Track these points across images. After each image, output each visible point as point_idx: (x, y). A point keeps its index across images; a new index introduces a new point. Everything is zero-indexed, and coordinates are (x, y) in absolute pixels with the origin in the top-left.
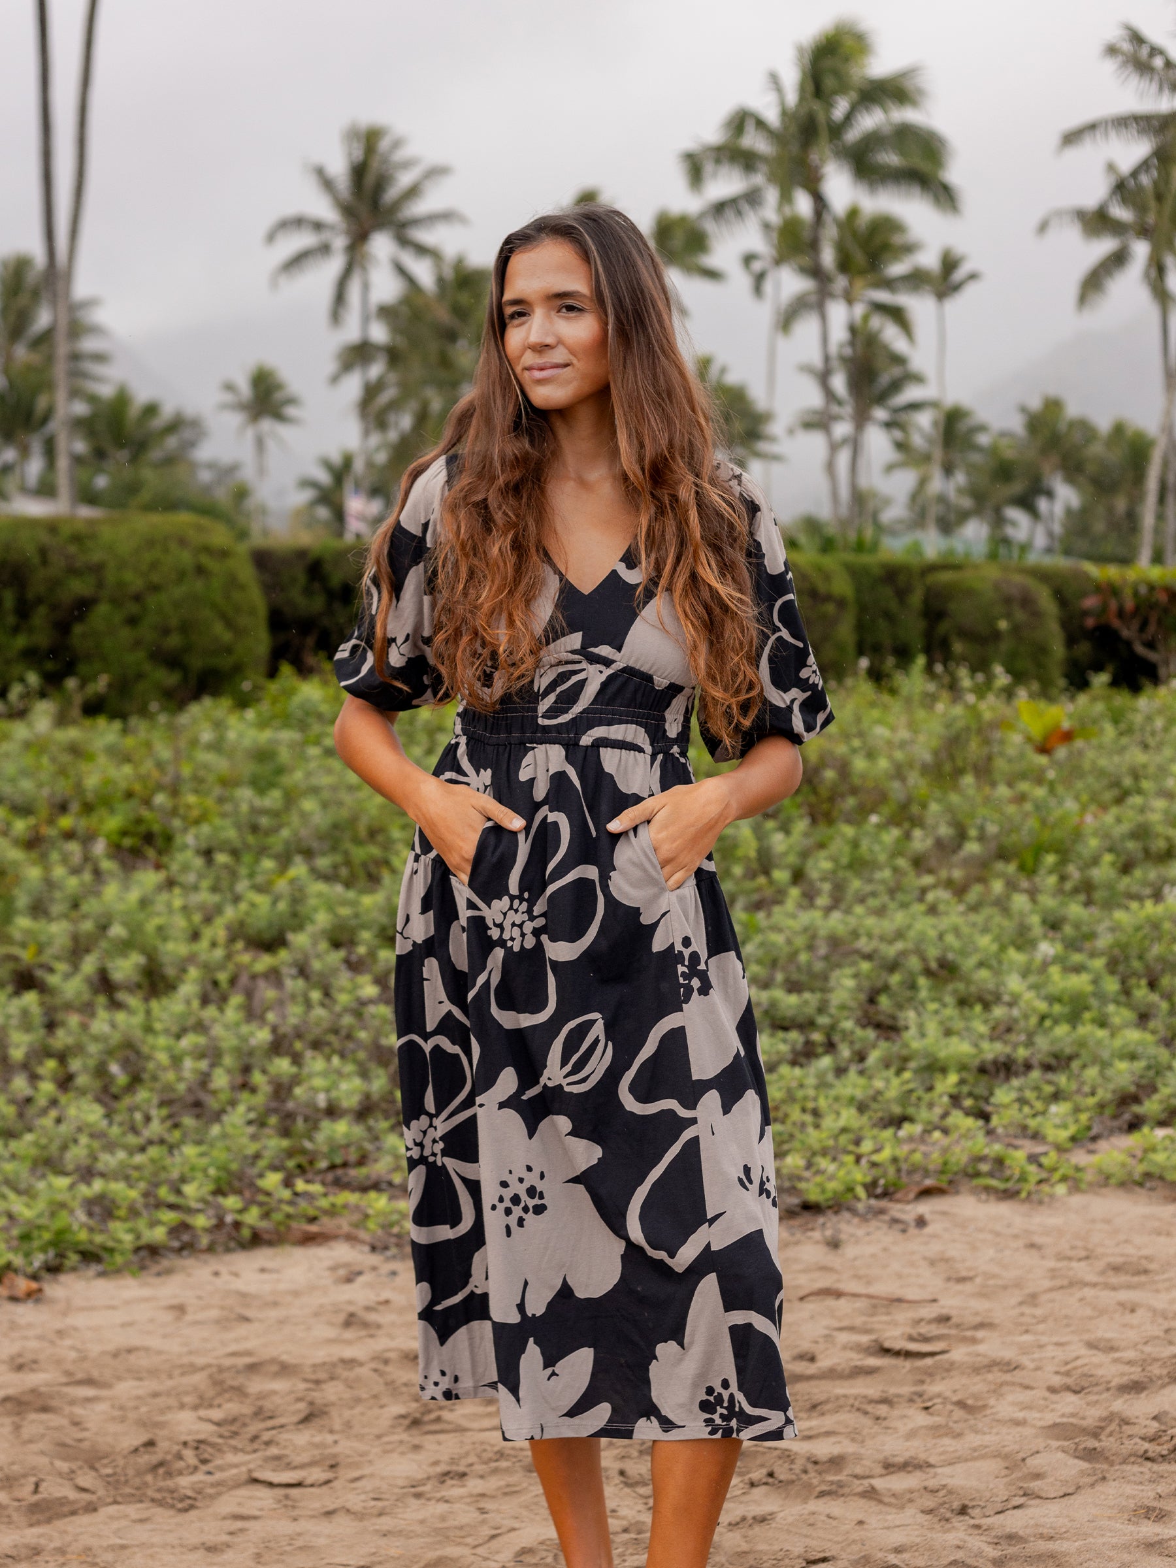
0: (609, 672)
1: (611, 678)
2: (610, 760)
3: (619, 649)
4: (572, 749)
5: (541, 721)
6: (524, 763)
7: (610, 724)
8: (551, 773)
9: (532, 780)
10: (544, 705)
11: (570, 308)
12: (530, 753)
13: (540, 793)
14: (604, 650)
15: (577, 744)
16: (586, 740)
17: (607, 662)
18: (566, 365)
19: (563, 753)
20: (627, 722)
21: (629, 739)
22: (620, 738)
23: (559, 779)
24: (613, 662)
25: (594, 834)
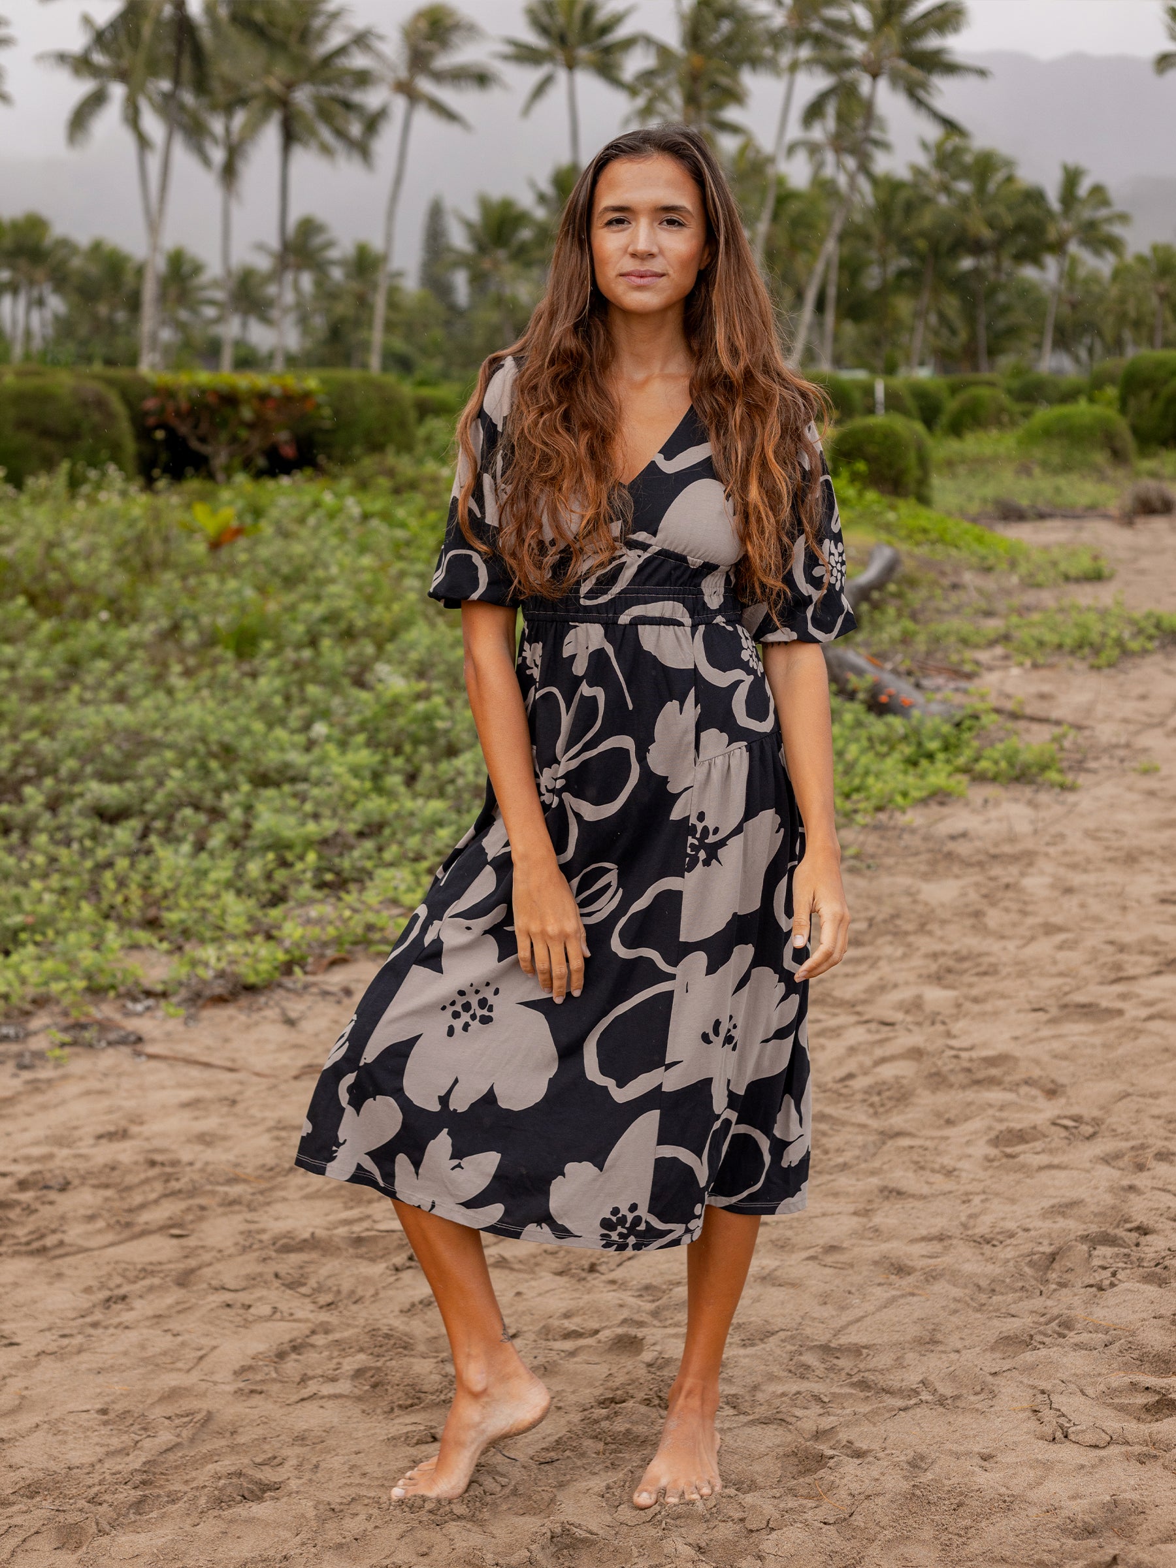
0: (647, 555)
1: (648, 562)
2: (648, 637)
3: (654, 534)
4: (612, 630)
5: (582, 602)
6: (566, 641)
7: (646, 603)
8: (591, 650)
9: (573, 657)
10: (585, 588)
11: (671, 222)
12: (572, 632)
13: (579, 668)
14: (642, 536)
15: (616, 623)
16: (624, 619)
17: (644, 547)
18: (663, 275)
19: (602, 631)
20: (664, 599)
21: (667, 616)
22: (657, 615)
23: (598, 657)
24: (650, 546)
25: (631, 707)
